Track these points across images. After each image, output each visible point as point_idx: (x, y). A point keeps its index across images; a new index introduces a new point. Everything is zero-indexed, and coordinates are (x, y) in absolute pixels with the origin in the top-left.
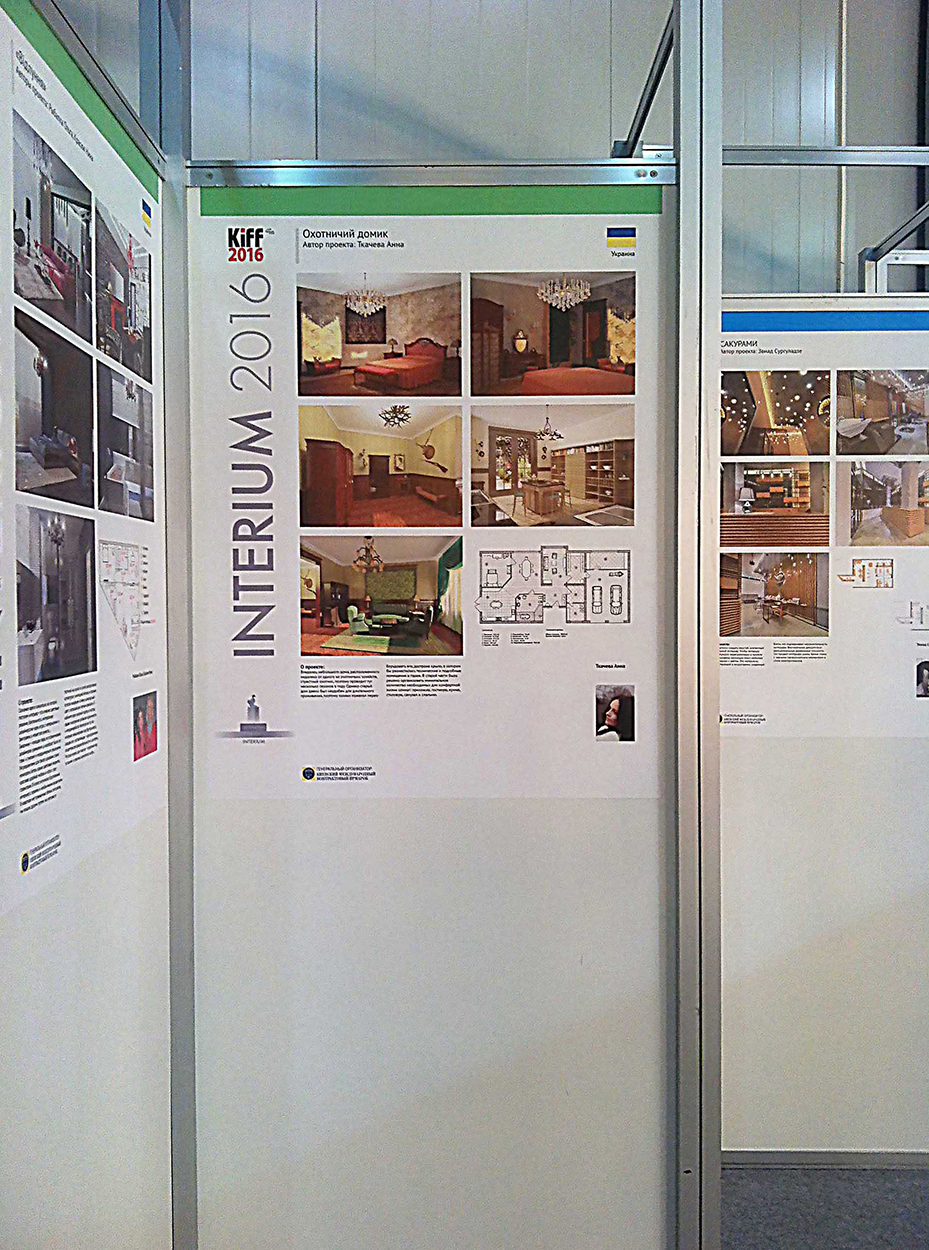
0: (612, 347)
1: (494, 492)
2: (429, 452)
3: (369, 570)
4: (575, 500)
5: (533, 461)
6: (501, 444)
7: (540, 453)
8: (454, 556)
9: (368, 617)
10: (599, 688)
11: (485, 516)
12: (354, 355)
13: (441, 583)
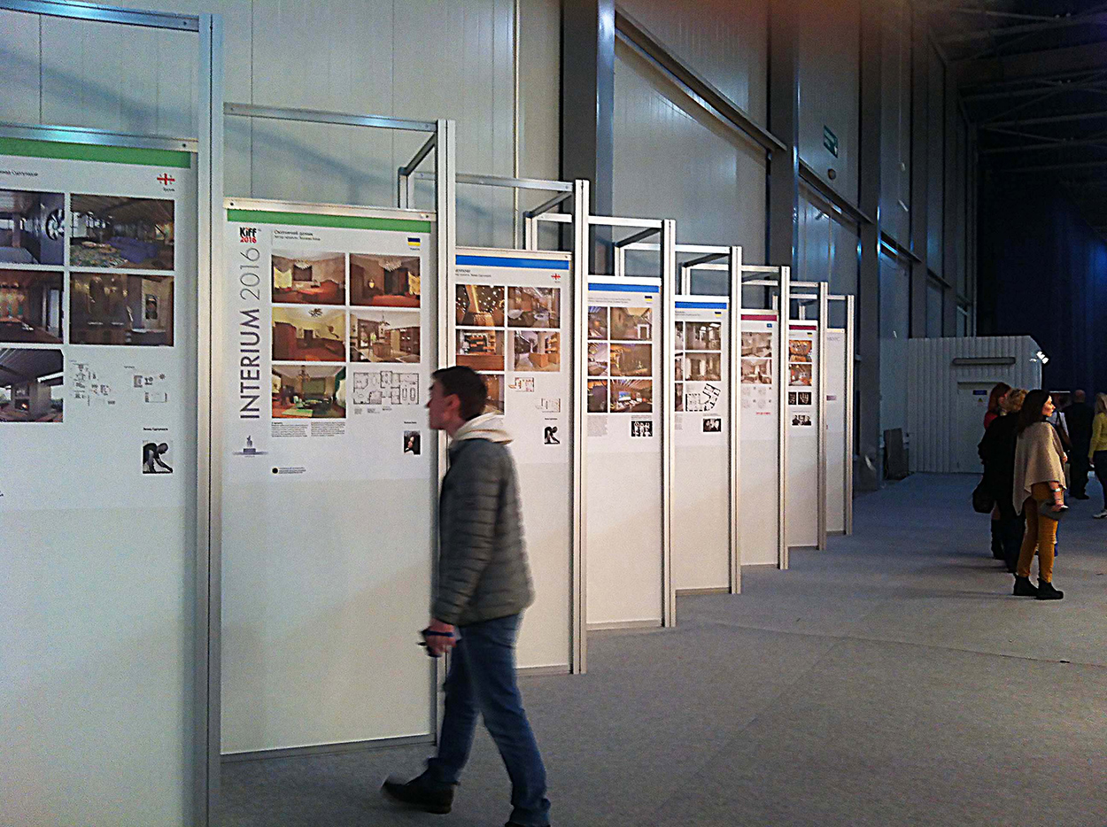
0: (411, 288)
1: (360, 347)
2: (331, 329)
3: (303, 380)
4: (395, 352)
5: (377, 334)
6: (363, 327)
7: (380, 330)
8: (342, 374)
9: (303, 401)
10: (405, 432)
11: (356, 358)
12: (298, 286)
13: (337, 387)
